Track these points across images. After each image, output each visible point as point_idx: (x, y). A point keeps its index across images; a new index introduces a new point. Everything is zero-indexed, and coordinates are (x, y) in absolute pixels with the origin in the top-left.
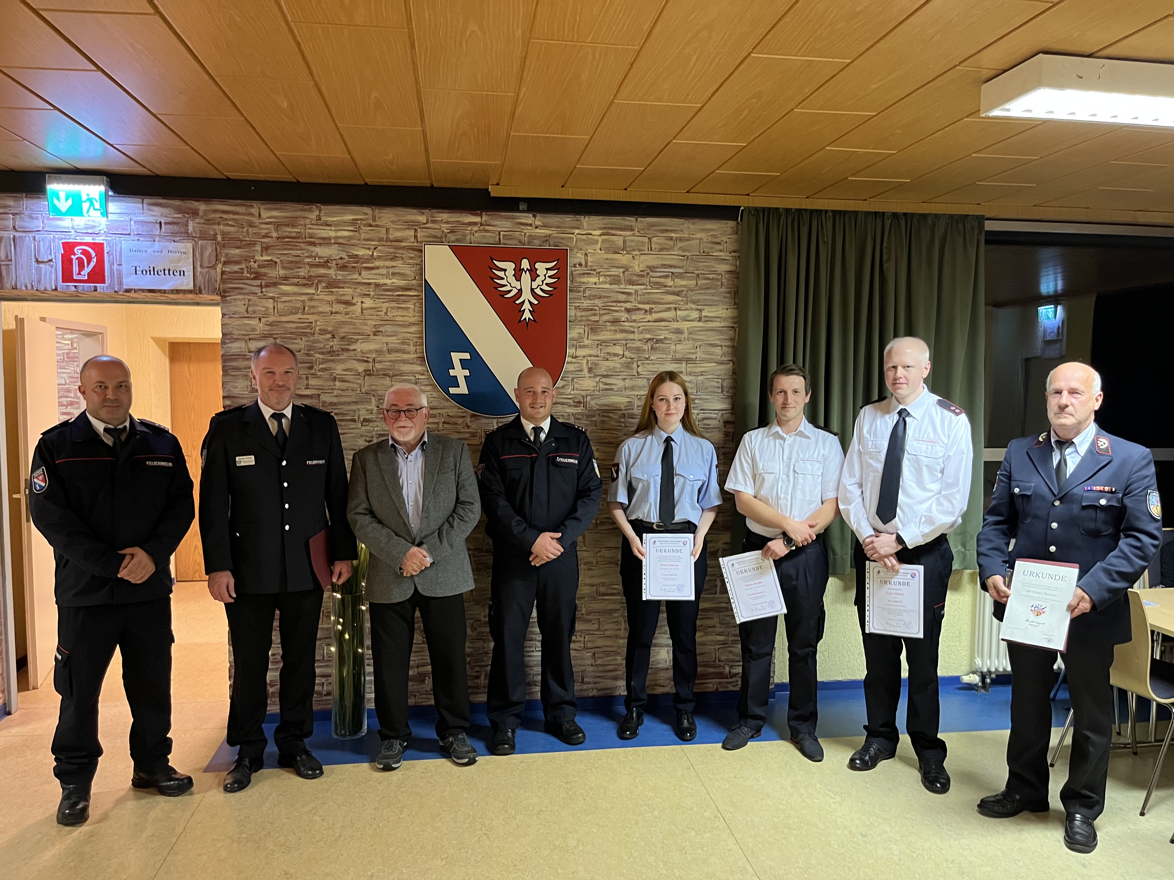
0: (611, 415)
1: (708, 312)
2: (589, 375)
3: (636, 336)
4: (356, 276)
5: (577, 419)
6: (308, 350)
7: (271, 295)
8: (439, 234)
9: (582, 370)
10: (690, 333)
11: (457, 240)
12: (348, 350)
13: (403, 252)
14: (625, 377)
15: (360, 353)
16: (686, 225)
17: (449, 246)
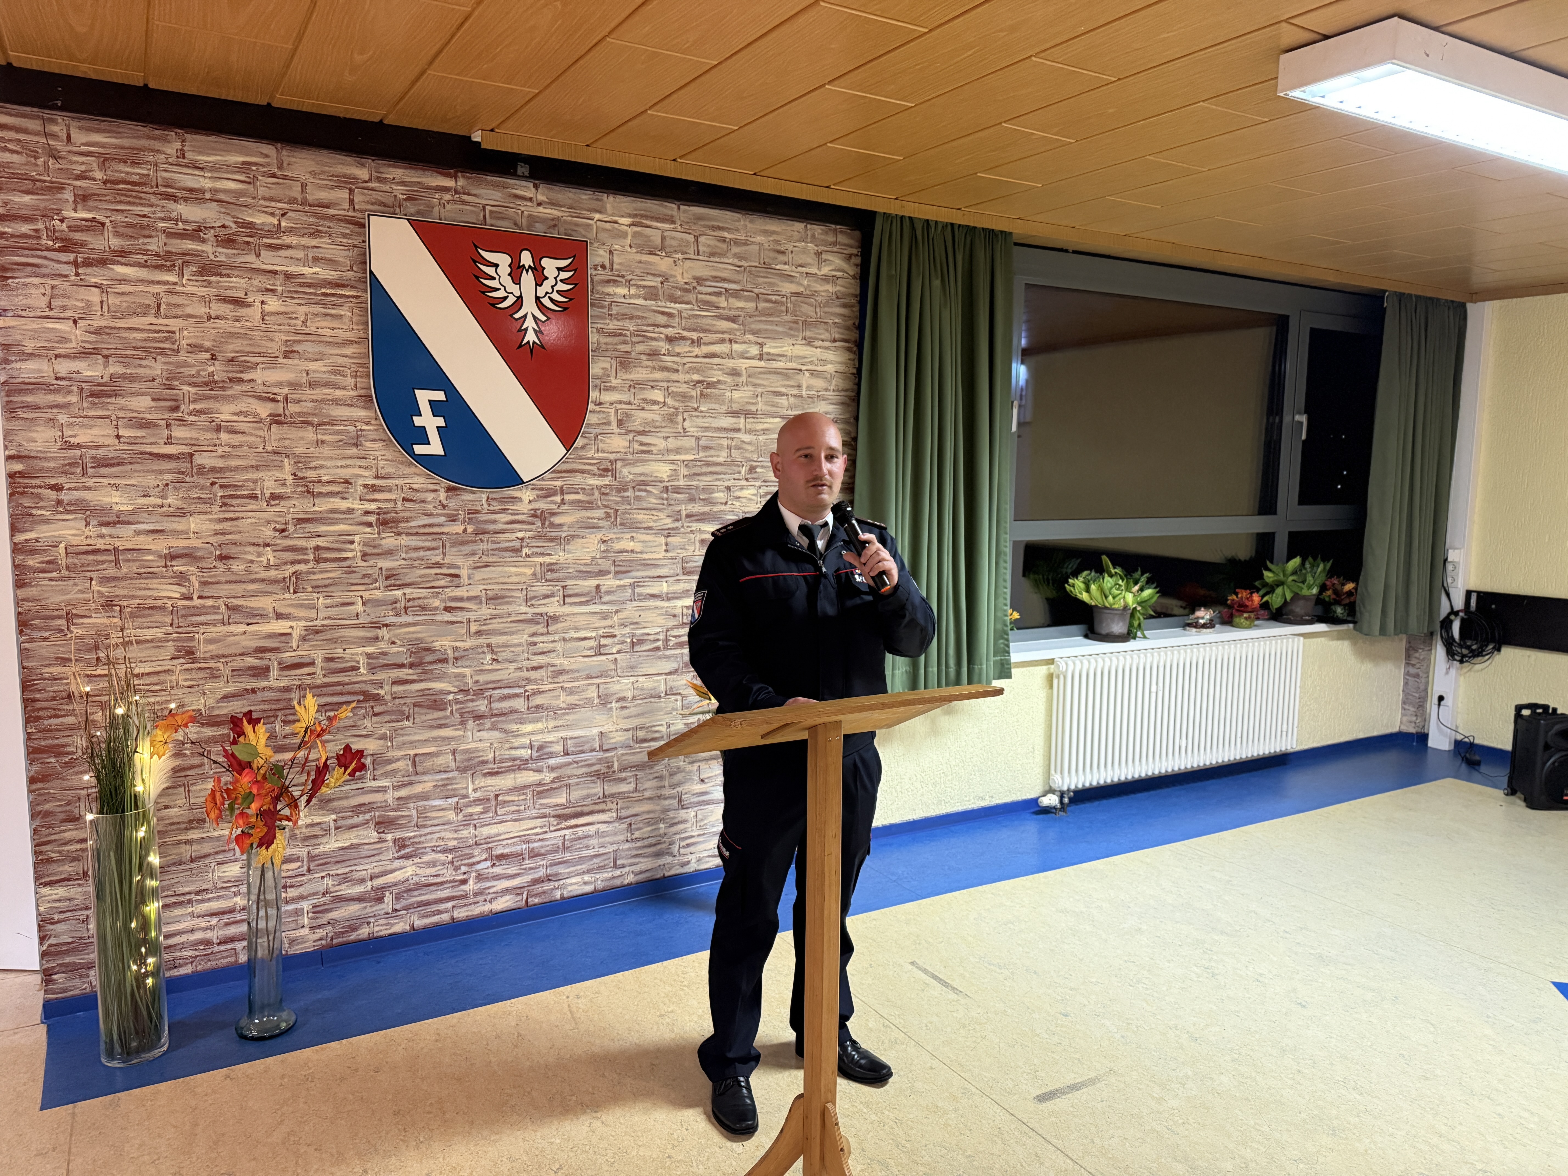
0: (648, 488)
1: (771, 347)
2: (619, 430)
3: (681, 377)
4: (251, 258)
5: (604, 494)
6: (167, 379)
7: (94, 280)
8: (390, 200)
9: (608, 423)
10: (749, 376)
11: (419, 213)
12: (241, 381)
13: (331, 225)
14: (668, 435)
15: (262, 387)
16: (742, 223)
17: (408, 220)
